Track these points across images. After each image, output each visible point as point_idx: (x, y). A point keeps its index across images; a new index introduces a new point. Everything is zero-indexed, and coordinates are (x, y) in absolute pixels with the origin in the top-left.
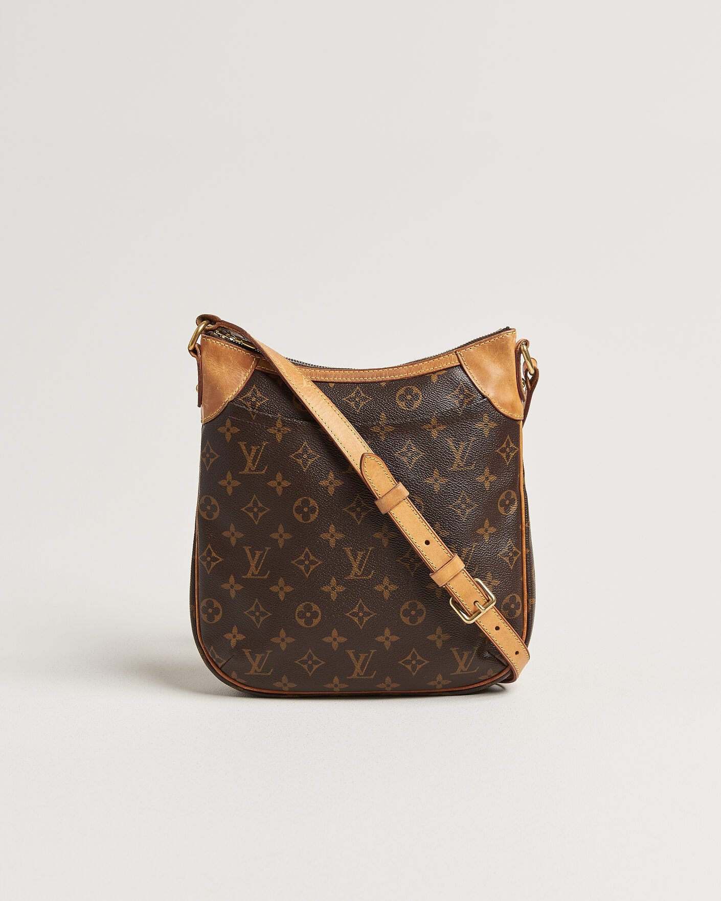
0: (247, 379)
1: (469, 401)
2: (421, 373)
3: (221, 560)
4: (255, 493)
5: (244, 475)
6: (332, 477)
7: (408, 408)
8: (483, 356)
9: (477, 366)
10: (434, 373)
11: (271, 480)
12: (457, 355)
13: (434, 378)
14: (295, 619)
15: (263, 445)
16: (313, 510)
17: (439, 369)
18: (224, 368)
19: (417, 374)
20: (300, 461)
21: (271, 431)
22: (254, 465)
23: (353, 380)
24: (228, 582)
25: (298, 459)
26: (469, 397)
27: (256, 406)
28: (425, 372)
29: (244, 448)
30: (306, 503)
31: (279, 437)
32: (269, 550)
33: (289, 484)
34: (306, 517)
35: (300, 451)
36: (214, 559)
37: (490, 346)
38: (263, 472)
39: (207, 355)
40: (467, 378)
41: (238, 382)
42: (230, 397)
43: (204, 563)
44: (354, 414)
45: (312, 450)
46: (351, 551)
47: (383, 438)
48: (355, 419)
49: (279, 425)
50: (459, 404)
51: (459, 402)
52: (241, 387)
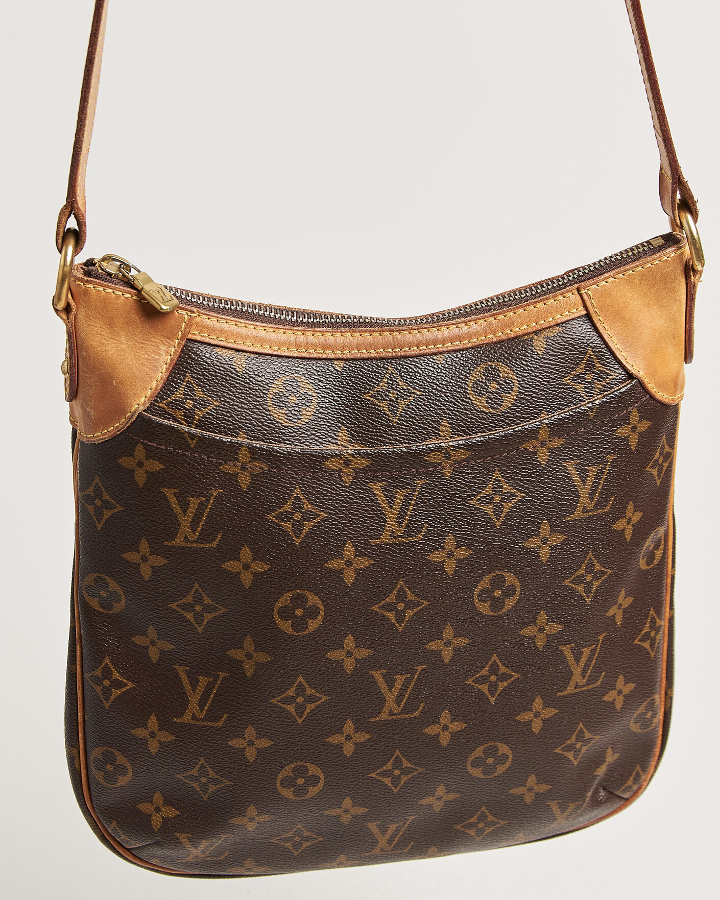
0: (171, 360)
1: (604, 386)
2: (513, 335)
3: (130, 685)
4: (196, 580)
5: (173, 547)
6: (350, 552)
7: (493, 408)
8: (629, 295)
9: (618, 315)
10: (536, 332)
11: (230, 560)
12: (581, 295)
13: (539, 344)
14: (275, 788)
15: (212, 495)
16: (313, 612)
17: (547, 325)
18: (123, 339)
19: (504, 337)
20: (288, 526)
21: (229, 468)
22: (194, 531)
23: (381, 352)
24: (145, 726)
25: (283, 521)
26: (603, 378)
27: (194, 418)
28: (520, 333)
29: (173, 500)
30: (300, 601)
31: (244, 481)
32: (225, 678)
33: (267, 567)
34: (299, 624)
35: (288, 507)
36: (118, 685)
37: (642, 276)
38: (214, 544)
39: (87, 316)
40: (599, 341)
41: (155, 369)
42: (139, 402)
43: (98, 689)
44: (388, 426)
45: (311, 503)
46: (384, 676)
47: (447, 473)
48: (391, 435)
49: (244, 457)
50: (585, 391)
51: (586, 388)
52: (162, 379)
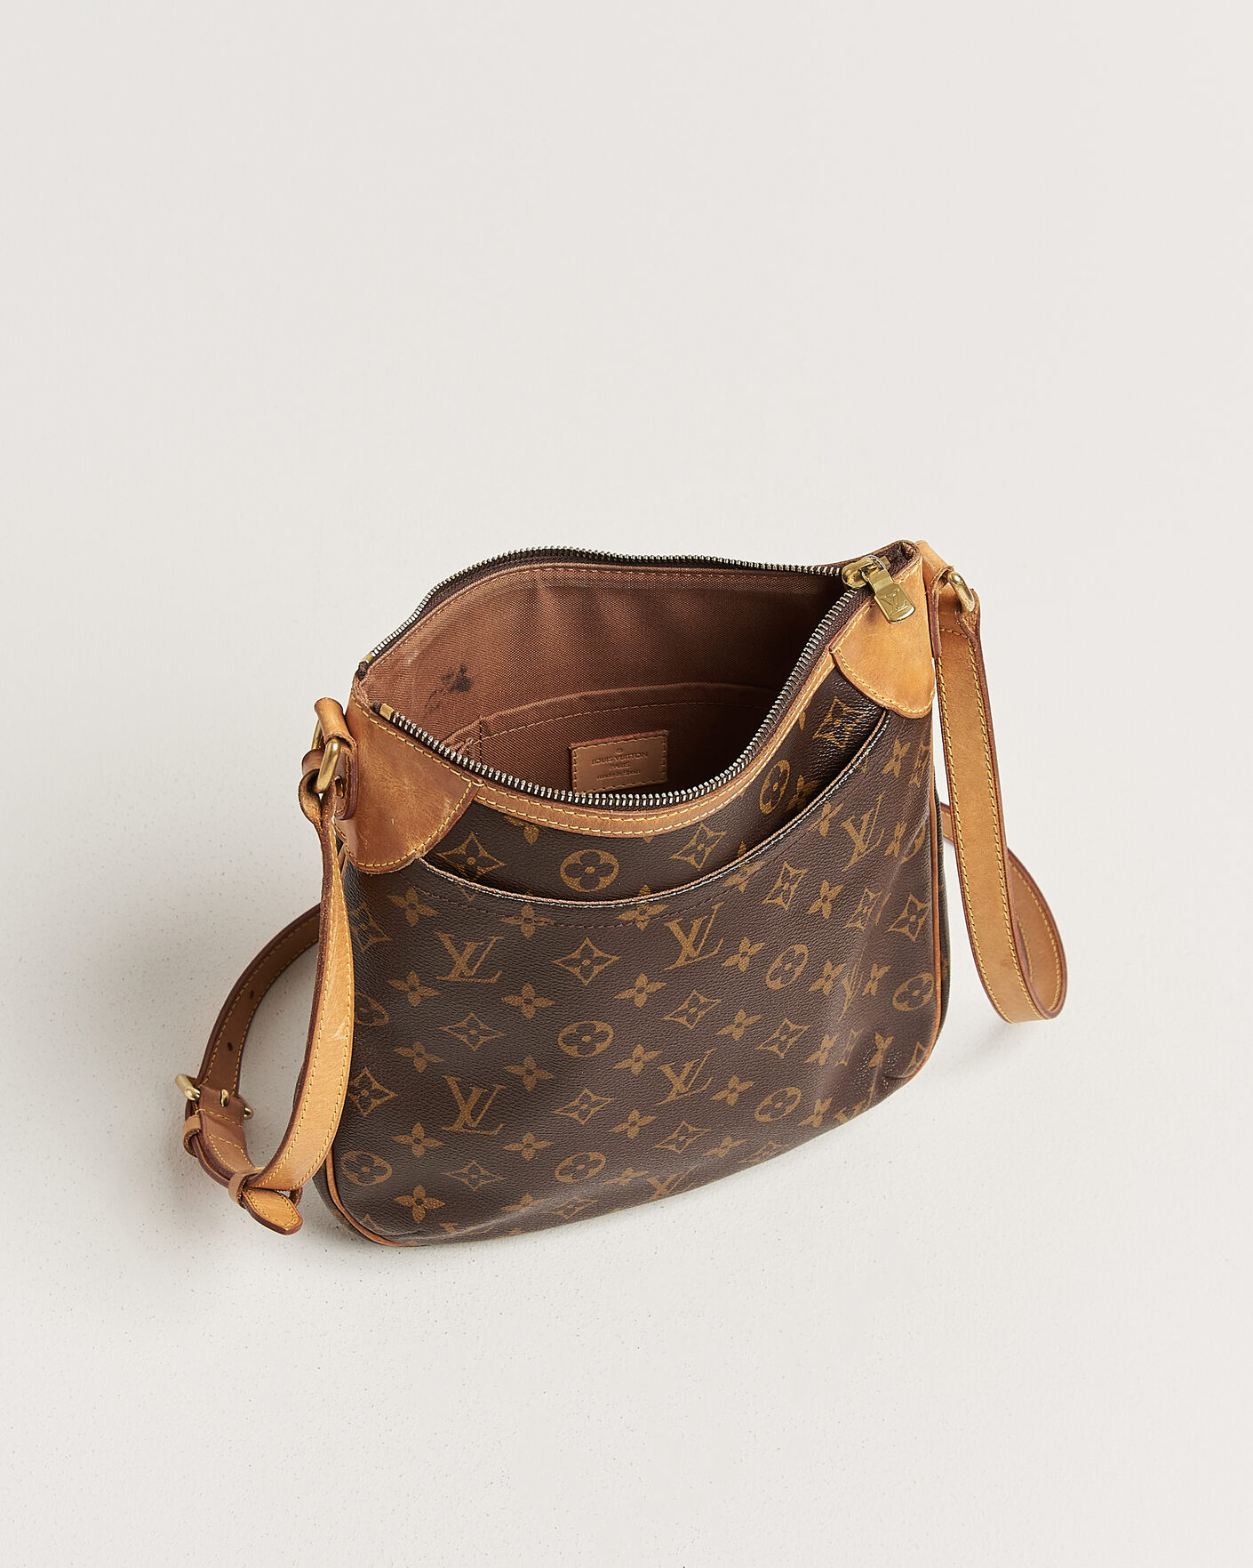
3: (393, 1095)
5: (446, 981)
6: (642, 981)
11: (510, 995)
12: (832, 654)
15: (491, 941)
16: (602, 1037)
22: (471, 969)
25: (571, 966)
26: (853, 720)
29: (448, 944)
30: (587, 1030)
31: (528, 932)
32: (502, 1090)
33: (551, 1003)
34: (586, 1048)
36: (378, 1095)
38: (493, 980)
42: (416, 848)
43: (355, 1098)
47: (743, 888)
49: (527, 912)
50: (836, 738)
51: (835, 734)
52: (442, 830)
